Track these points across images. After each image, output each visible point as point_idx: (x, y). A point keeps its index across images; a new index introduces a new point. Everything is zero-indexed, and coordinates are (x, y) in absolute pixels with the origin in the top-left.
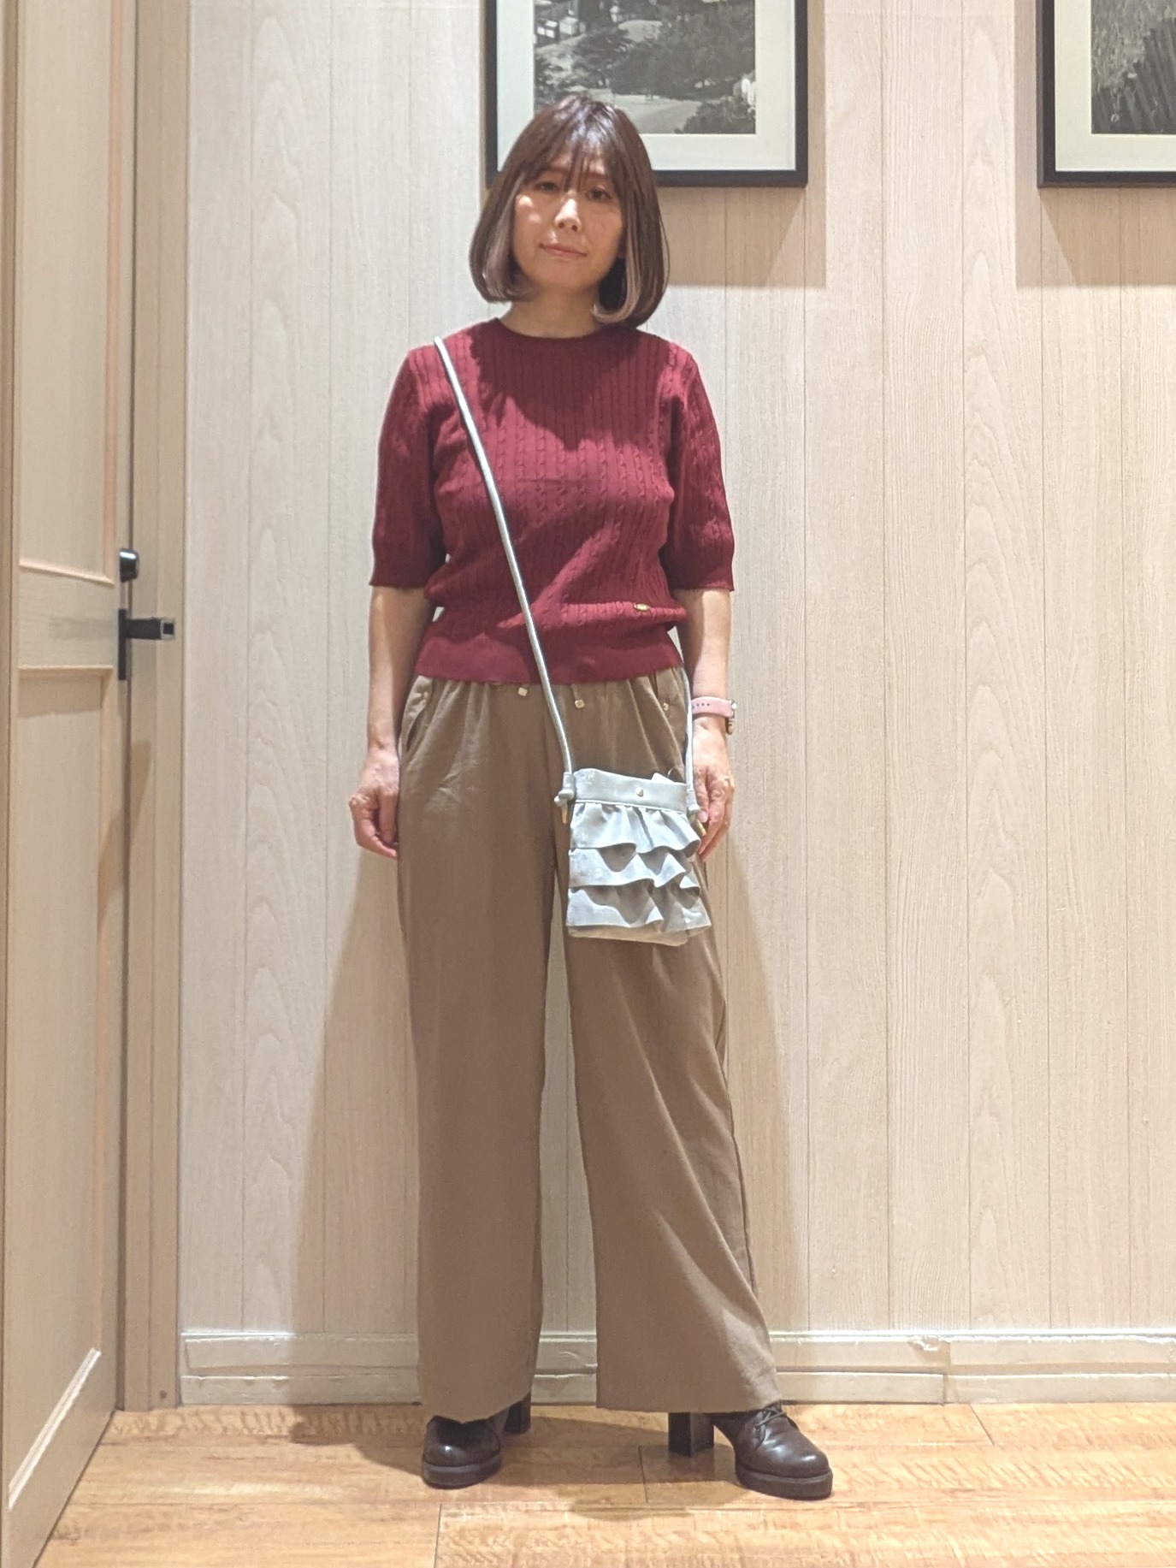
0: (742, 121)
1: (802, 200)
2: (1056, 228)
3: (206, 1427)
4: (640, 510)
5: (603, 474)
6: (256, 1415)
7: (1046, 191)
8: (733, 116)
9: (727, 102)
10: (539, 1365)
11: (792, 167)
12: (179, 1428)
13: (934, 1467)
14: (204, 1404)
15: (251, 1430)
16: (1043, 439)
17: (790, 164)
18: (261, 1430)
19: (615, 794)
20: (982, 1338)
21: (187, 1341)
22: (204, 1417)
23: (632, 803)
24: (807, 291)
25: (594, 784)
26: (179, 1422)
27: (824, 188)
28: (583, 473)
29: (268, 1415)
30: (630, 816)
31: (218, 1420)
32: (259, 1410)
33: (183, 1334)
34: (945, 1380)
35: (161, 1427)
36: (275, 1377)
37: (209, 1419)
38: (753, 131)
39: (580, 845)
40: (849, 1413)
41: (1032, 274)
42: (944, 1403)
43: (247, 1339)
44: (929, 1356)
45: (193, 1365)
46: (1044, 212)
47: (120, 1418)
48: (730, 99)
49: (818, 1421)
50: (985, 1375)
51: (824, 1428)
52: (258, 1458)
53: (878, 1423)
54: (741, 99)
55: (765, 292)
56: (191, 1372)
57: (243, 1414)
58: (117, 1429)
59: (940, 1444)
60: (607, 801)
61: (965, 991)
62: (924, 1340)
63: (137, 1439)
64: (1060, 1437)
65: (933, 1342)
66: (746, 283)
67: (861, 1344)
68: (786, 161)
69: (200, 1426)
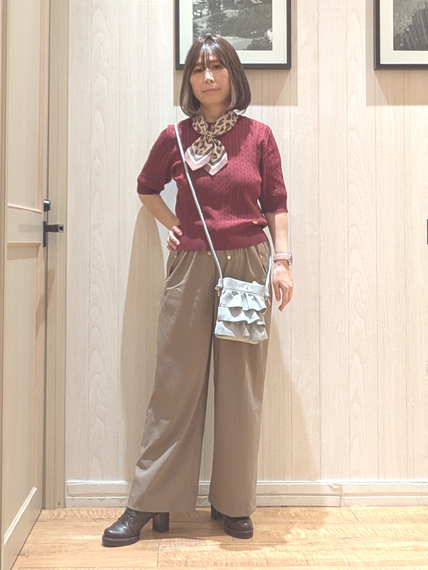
0: (267, 46)
1: (289, 74)
2: (380, 84)
3: (75, 515)
4: (249, 186)
5: (236, 173)
6: (93, 511)
7: (376, 71)
8: (264, 44)
9: (262, 39)
10: (199, 493)
11: (286, 62)
12: (65, 516)
13: (336, 530)
14: (74, 507)
15: (91, 516)
16: (376, 160)
17: (284, 61)
18: (94, 516)
19: (237, 288)
20: (354, 483)
21: (68, 484)
22: (74, 512)
23: (244, 292)
24: (291, 107)
25: (230, 283)
26: (65, 514)
27: (297, 70)
28: (228, 173)
29: (97, 511)
30: (242, 296)
31: (79, 513)
32: (94, 509)
33: (66, 482)
34: (341, 498)
35: (59, 515)
36: (99, 497)
37: (76, 512)
38: (271, 50)
39: (222, 305)
40: (306, 510)
41: (372, 101)
42: (340, 507)
43: (89, 483)
44: (334, 490)
45: (70, 493)
46: (376, 79)
47: (44, 512)
48: (263, 38)
49: (295, 513)
50: (355, 496)
51: (297, 515)
52: (93, 526)
53: (316, 514)
54: (267, 38)
55: (276, 108)
56: (69, 495)
57: (88, 511)
58: (42, 516)
59: (339, 521)
60: (234, 290)
61: (348, 358)
62: (333, 484)
63: (50, 519)
64: (382, 519)
65: (336, 485)
66: (269, 104)
67: (310, 485)
68: (283, 60)
69: (72, 515)
